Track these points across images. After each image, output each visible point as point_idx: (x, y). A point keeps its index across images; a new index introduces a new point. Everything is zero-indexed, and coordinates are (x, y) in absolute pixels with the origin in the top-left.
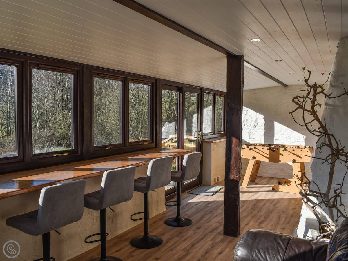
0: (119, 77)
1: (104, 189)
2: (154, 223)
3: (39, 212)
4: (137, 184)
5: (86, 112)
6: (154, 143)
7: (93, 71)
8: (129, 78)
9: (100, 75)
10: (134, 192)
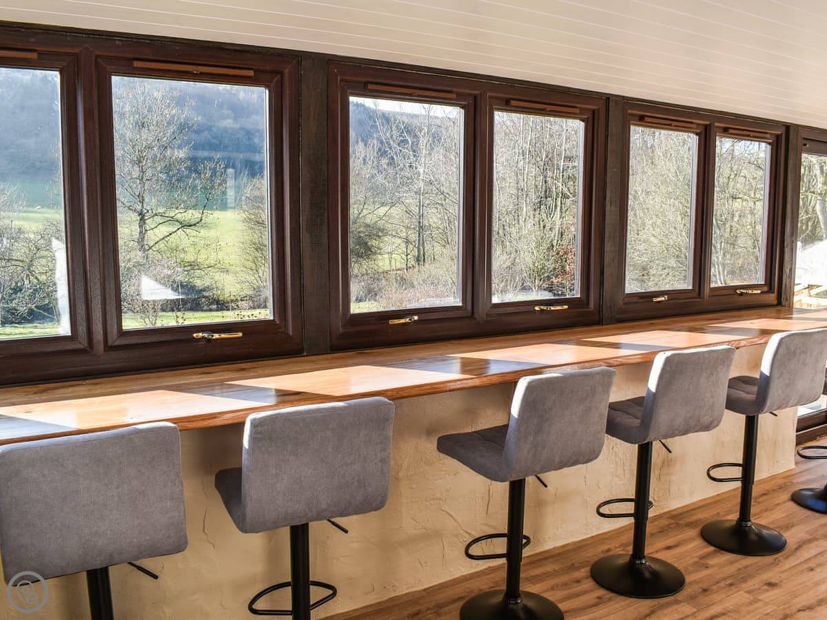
0: (691, 123)
1: (654, 396)
2: (765, 494)
3: (510, 430)
4: (733, 391)
5: (611, 210)
6: (774, 293)
7: (630, 111)
8: (716, 124)
9: (647, 119)
10: (726, 411)
